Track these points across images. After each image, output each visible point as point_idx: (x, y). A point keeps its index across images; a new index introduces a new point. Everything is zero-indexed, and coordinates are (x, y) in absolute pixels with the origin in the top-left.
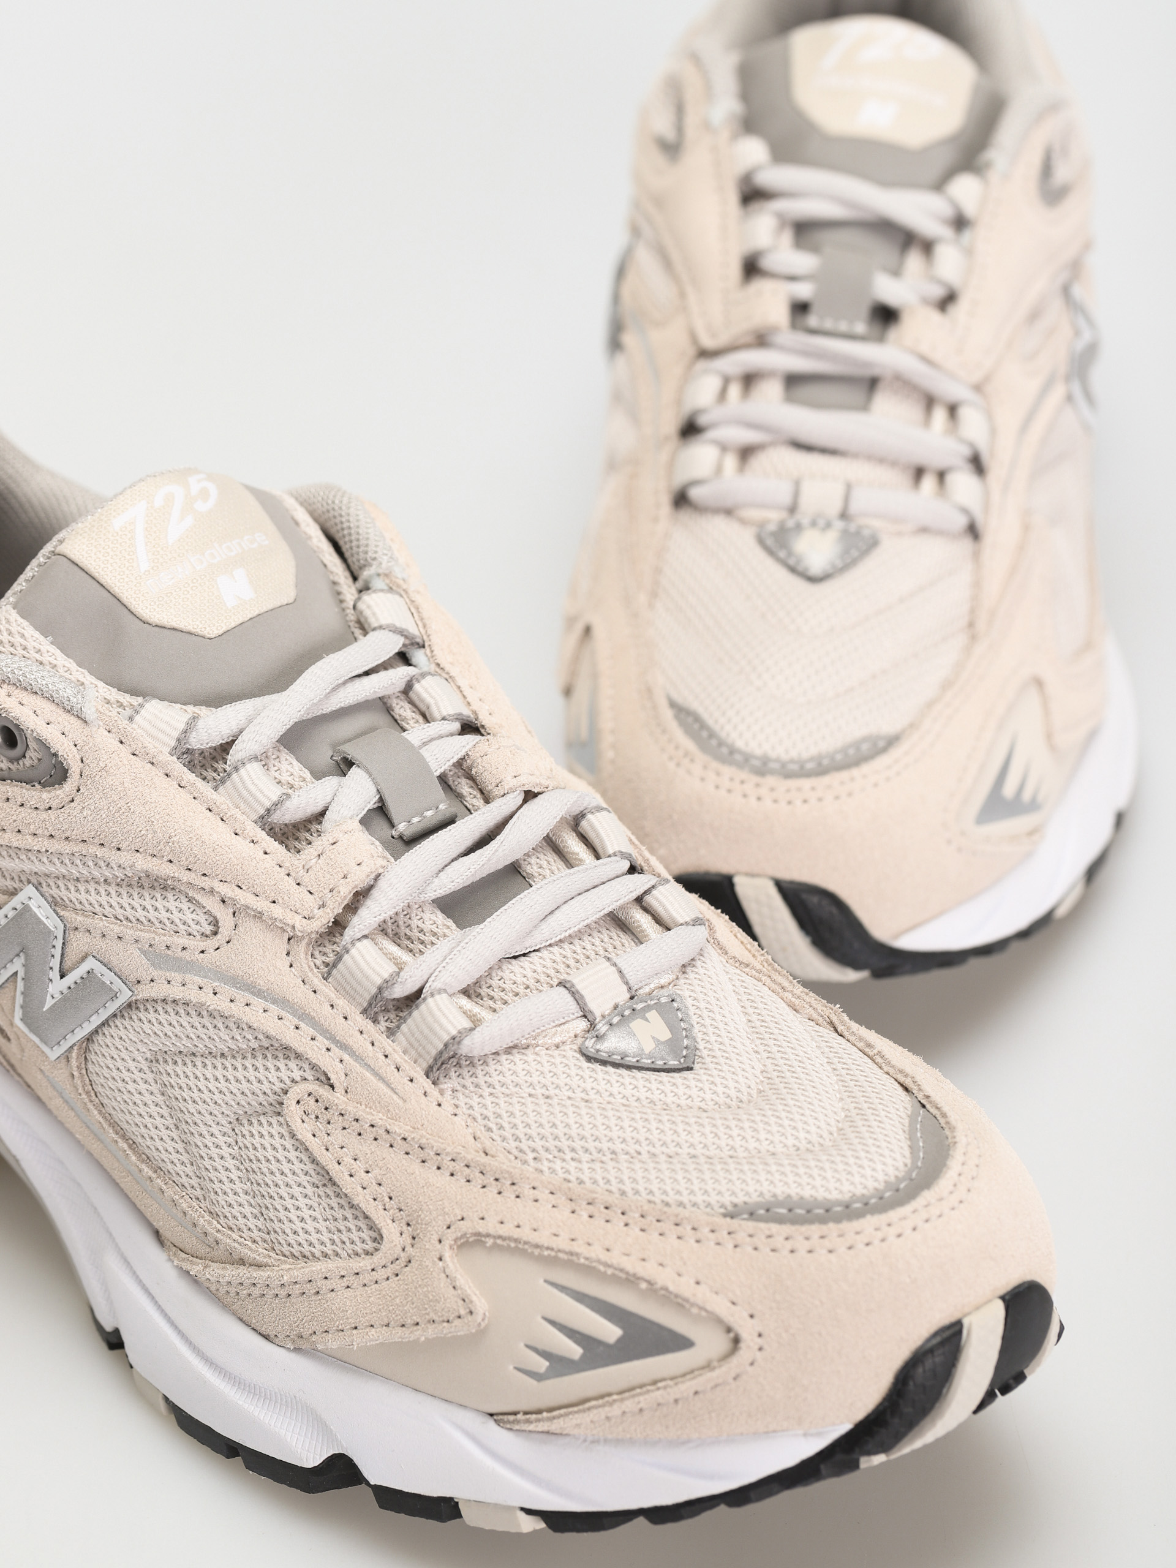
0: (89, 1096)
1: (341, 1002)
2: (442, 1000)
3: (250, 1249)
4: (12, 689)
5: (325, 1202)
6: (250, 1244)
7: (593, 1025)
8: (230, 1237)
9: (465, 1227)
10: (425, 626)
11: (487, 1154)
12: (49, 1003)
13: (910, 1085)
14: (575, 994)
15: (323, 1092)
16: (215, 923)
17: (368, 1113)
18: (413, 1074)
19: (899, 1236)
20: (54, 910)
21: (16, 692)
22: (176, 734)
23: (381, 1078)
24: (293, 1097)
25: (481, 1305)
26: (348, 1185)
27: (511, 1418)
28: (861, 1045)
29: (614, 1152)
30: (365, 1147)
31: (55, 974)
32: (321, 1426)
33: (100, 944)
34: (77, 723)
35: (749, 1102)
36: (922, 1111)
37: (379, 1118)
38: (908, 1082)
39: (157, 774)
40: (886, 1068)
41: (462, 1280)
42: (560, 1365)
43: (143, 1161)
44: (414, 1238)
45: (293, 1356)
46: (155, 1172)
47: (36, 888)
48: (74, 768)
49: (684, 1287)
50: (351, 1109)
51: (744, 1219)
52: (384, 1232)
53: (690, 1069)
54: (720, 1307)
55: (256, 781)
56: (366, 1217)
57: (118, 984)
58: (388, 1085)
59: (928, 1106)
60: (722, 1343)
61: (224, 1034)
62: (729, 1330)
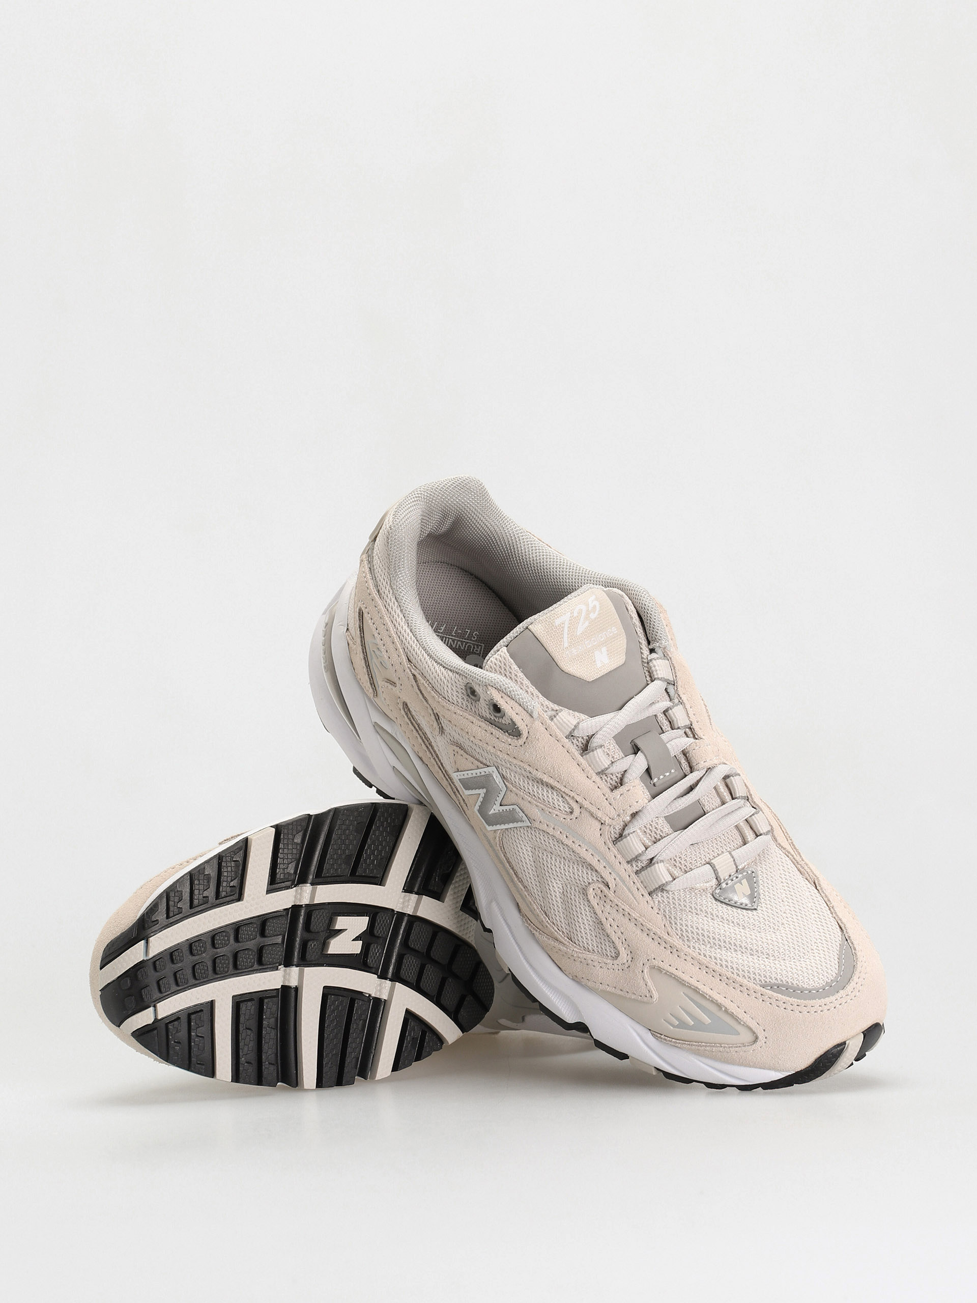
0: (501, 849)
1: (619, 856)
2: (661, 865)
3: (561, 936)
4: (503, 695)
5: (597, 930)
6: (561, 933)
7: (719, 884)
8: (554, 928)
9: (655, 963)
10: (676, 676)
11: (668, 935)
12: (492, 812)
13: (843, 928)
14: (715, 871)
15: (605, 889)
16: (572, 809)
17: (623, 904)
18: (644, 893)
19: (828, 1010)
20: (503, 781)
21: (505, 697)
22: (570, 730)
23: (631, 892)
24: (592, 886)
25: (656, 995)
26: (609, 930)
27: (659, 1035)
28: (826, 899)
29: (720, 945)
30: (619, 917)
31: (498, 803)
32: (577, 1010)
33: (520, 801)
34: (529, 717)
35: (778, 929)
36: (846, 942)
37: (627, 909)
38: (842, 926)
39: (559, 745)
40: (834, 915)
41: (650, 983)
42: (683, 1025)
43: (519, 882)
44: (632, 958)
45: (571, 981)
46: (524, 888)
47: (497, 769)
48: (525, 734)
49: (739, 1013)
50: (616, 901)
51: (768, 989)
52: (621, 952)
53: (755, 909)
54: (753, 1025)
55: (600, 757)
56: (613, 942)
57: (525, 818)
58: (633, 895)
59: (848, 941)
60: (749, 1037)
61: (567, 852)
62: (754, 1033)
